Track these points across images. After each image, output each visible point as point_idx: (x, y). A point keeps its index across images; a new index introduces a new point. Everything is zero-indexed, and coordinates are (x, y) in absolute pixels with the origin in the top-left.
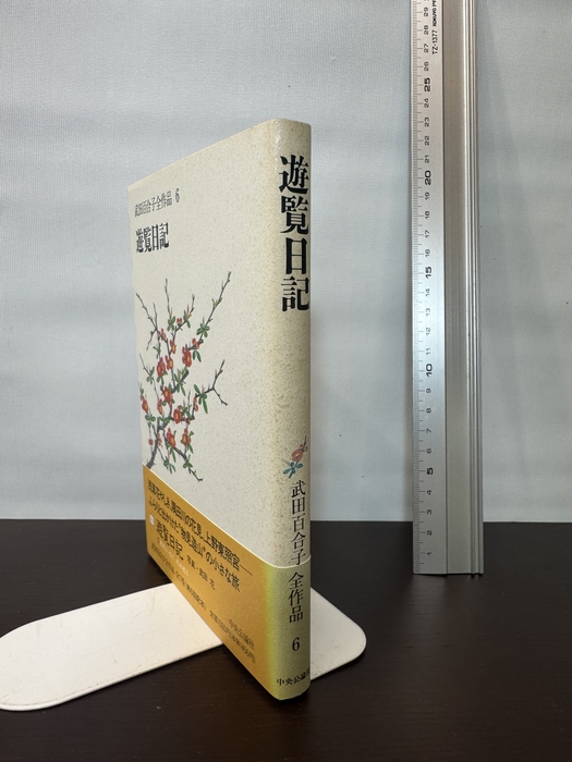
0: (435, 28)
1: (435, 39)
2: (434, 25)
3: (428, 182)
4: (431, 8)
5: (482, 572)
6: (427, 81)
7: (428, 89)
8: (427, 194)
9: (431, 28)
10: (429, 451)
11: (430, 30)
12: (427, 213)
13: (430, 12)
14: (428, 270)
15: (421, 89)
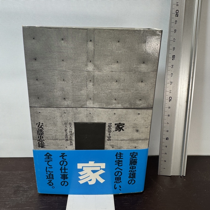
3: (177, 15)
5: (185, 175)
8: (176, 21)
10: (167, 131)
12: (175, 31)
14: (174, 56)
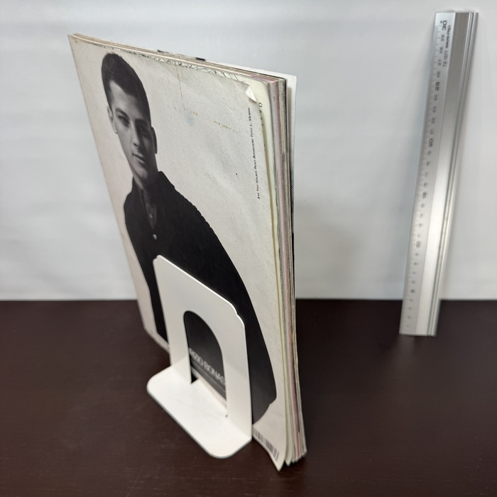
0: (447, 49)
1: (446, 57)
2: (447, 47)
4: (446, 36)
6: (438, 83)
7: (437, 89)
9: (444, 49)
11: (443, 50)
13: (445, 38)
15: (434, 89)
